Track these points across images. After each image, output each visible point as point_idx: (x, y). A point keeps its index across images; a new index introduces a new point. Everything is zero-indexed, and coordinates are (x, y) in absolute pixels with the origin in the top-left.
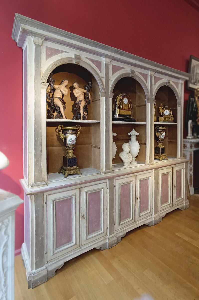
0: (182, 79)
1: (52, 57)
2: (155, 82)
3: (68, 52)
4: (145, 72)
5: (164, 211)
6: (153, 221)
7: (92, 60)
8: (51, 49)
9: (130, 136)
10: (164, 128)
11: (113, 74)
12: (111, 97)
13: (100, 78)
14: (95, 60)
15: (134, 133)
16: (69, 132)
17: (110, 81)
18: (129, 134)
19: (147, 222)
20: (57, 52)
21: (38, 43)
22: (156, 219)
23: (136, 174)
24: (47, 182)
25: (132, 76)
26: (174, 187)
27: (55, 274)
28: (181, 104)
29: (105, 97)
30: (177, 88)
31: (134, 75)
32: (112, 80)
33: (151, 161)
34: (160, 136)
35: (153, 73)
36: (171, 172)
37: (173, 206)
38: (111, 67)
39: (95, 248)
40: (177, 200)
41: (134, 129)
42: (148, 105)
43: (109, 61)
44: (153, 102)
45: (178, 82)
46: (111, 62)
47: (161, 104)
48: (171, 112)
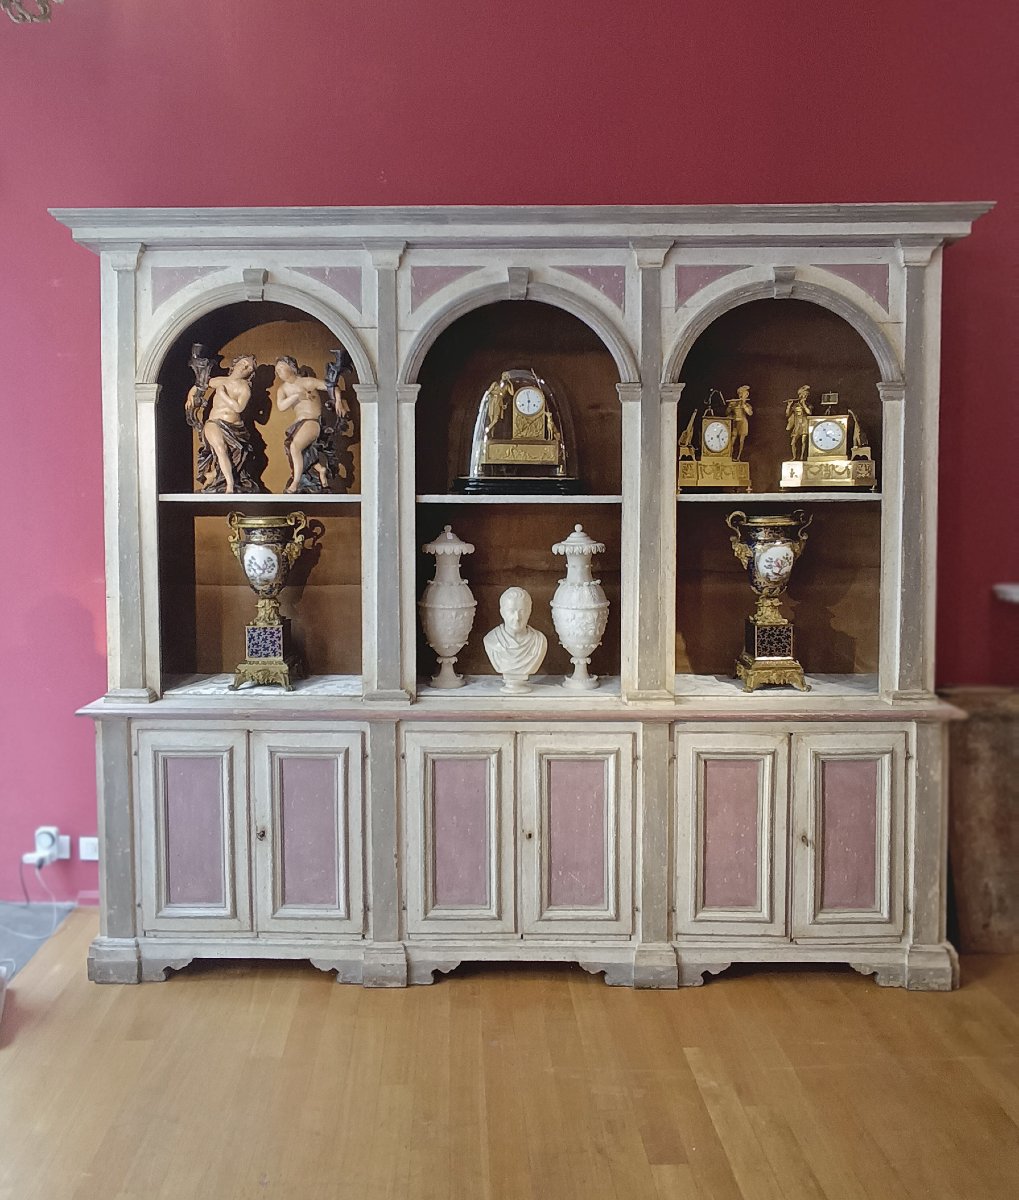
1: (173, 298)
2: (683, 294)
3: (224, 268)
4: (608, 258)
5: (715, 945)
6: (629, 965)
7: (318, 273)
8: (171, 272)
9: (563, 558)
10: (780, 521)
11: (414, 306)
12: (406, 401)
13: (355, 329)
14: (331, 269)
15: (576, 546)
16: (257, 536)
17: (402, 337)
18: (557, 549)
19: (591, 956)
20: (189, 274)
21: (125, 265)
22: (644, 963)
23: (519, 726)
24: (162, 694)
25: (515, 293)
26: (804, 839)
27: (164, 977)
28: (910, 384)
29: (376, 404)
30: (870, 292)
31: (530, 286)
32: (411, 331)
33: (651, 680)
34: (752, 562)
35: (657, 255)
36: (774, 754)
37: (798, 941)
38: (405, 279)
39: (308, 960)
40: (830, 916)
41: (578, 527)
42: (632, 414)
43: (391, 257)
44: (665, 395)
45: (882, 262)
46: (402, 259)
47: (803, 392)
48: (857, 430)
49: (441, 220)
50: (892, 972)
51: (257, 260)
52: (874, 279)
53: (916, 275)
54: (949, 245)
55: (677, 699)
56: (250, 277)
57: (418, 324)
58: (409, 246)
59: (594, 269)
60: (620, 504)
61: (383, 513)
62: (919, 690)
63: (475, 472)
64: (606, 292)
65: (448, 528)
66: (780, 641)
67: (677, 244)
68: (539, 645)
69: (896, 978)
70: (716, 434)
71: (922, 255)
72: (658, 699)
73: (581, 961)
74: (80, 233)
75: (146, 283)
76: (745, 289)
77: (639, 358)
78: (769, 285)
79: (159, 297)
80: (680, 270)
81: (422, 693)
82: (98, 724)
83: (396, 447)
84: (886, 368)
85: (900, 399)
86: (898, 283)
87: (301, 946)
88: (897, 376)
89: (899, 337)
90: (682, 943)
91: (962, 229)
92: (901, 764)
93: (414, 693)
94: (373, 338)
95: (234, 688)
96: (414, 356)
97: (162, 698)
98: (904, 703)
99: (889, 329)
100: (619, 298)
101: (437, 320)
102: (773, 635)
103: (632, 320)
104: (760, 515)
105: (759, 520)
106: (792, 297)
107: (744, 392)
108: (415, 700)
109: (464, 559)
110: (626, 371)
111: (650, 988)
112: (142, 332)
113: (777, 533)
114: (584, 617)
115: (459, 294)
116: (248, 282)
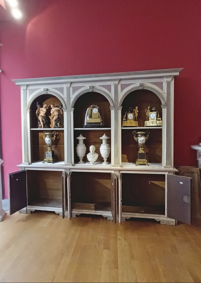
0: (169, 76)
1: (32, 94)
2: (122, 89)
3: (40, 88)
4: (108, 83)
5: (128, 214)
6: (111, 216)
7: (56, 89)
8: (32, 90)
11: (73, 94)
12: (72, 111)
13: (62, 98)
14: (58, 88)
15: (104, 137)
17: (71, 99)
18: (101, 138)
20: (35, 90)
21: (24, 89)
24: (31, 163)
25: (91, 90)
27: (30, 213)
28: (167, 105)
29: (66, 112)
30: (159, 87)
31: (93, 89)
32: (72, 98)
33: (116, 163)
34: (137, 140)
35: (117, 82)
38: (71, 89)
39: (54, 211)
41: (105, 134)
42: (113, 112)
43: (69, 85)
44: (119, 109)
45: (162, 81)
46: (70, 85)
47: (149, 107)
48: (158, 115)
49: (76, 78)
50: (163, 221)
51: (46, 87)
52: (160, 85)
53: (169, 84)
55: (121, 166)
56: (44, 90)
57: (73, 97)
58: (71, 83)
59: (105, 85)
60: (111, 130)
61: (68, 131)
62: (170, 166)
63: (85, 124)
64: (108, 90)
65: (81, 134)
66: (143, 156)
67: (120, 80)
68: (97, 156)
70: (130, 116)
71: (169, 79)
72: (118, 166)
73: (103, 215)
74: (17, 84)
75: (28, 91)
76: (134, 88)
77: (114, 102)
78: (138, 87)
79: (30, 94)
80: (121, 85)
81: (75, 164)
82: (20, 168)
83: (70, 119)
84: (163, 102)
85: (166, 108)
86: (165, 85)
87: (53, 209)
88: (165, 104)
89: (165, 96)
91: (177, 74)
93: (74, 164)
94: (66, 100)
95: (43, 163)
96: (73, 103)
98: (166, 168)
99: (163, 94)
100: (110, 91)
101: (77, 96)
102: (141, 155)
103: (112, 95)
104: (139, 131)
105: (139, 133)
106: (143, 89)
107: (137, 108)
108: (73, 165)
109: (84, 140)
110: (111, 104)
112: (27, 100)
113: (142, 135)
114: (105, 151)
115: (80, 91)
116: (44, 91)
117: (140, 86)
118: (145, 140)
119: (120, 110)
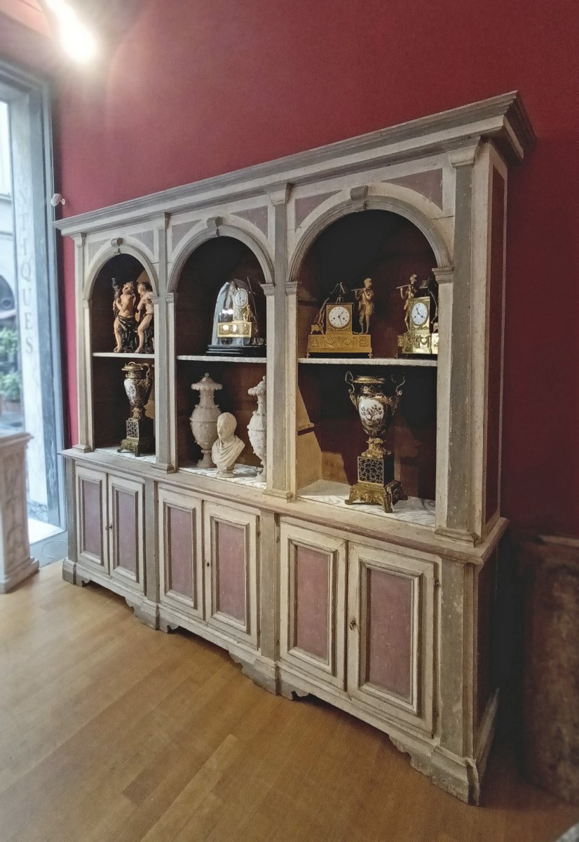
1: (95, 255)
2: (299, 219)
4: (259, 202)
7: (140, 236)
8: (94, 244)
11: (174, 247)
12: (170, 302)
13: (151, 264)
14: (144, 233)
15: (262, 390)
16: (129, 375)
17: (169, 264)
19: (235, 651)
20: (98, 245)
21: (80, 244)
23: (205, 497)
24: (94, 449)
25: (212, 233)
26: (354, 623)
27: (82, 585)
28: (457, 267)
29: (159, 304)
30: (427, 195)
31: (220, 227)
32: (172, 260)
33: (279, 483)
35: (282, 195)
36: (335, 553)
37: (353, 699)
38: (170, 233)
39: (125, 598)
40: (372, 690)
42: (271, 304)
43: (163, 222)
44: (288, 290)
45: (435, 168)
46: (167, 224)
47: (413, 279)
50: (422, 760)
51: (117, 234)
52: (429, 185)
53: (464, 174)
54: (497, 140)
55: (294, 498)
56: (113, 243)
57: (174, 257)
58: (168, 215)
59: (252, 211)
60: (266, 364)
63: (214, 343)
64: (258, 226)
65: (206, 375)
66: (374, 471)
67: (291, 186)
69: (424, 766)
70: (339, 315)
71: (466, 155)
72: (279, 496)
73: (230, 652)
75: (86, 251)
77: (275, 266)
78: (348, 204)
79: (91, 257)
80: (297, 201)
81: (180, 468)
83: (166, 328)
84: (439, 256)
85: (450, 281)
86: (449, 181)
87: (123, 590)
88: (446, 262)
89: (449, 229)
90: (283, 666)
91: (496, 123)
92: (430, 589)
93: (174, 468)
94: (158, 268)
95: (119, 451)
96: (172, 276)
97: (93, 451)
98: (443, 538)
99: (443, 224)
100: (264, 228)
101: (181, 254)
102: (369, 465)
103: (270, 242)
104: (364, 375)
105: (362, 379)
106: (366, 209)
107: (368, 282)
109: (216, 393)
110: (267, 275)
111: (261, 687)
112: (86, 271)
113: (375, 389)
114: (256, 435)
115: (188, 239)
116: (113, 245)
117: (353, 198)
118: (382, 410)
119: (292, 293)
